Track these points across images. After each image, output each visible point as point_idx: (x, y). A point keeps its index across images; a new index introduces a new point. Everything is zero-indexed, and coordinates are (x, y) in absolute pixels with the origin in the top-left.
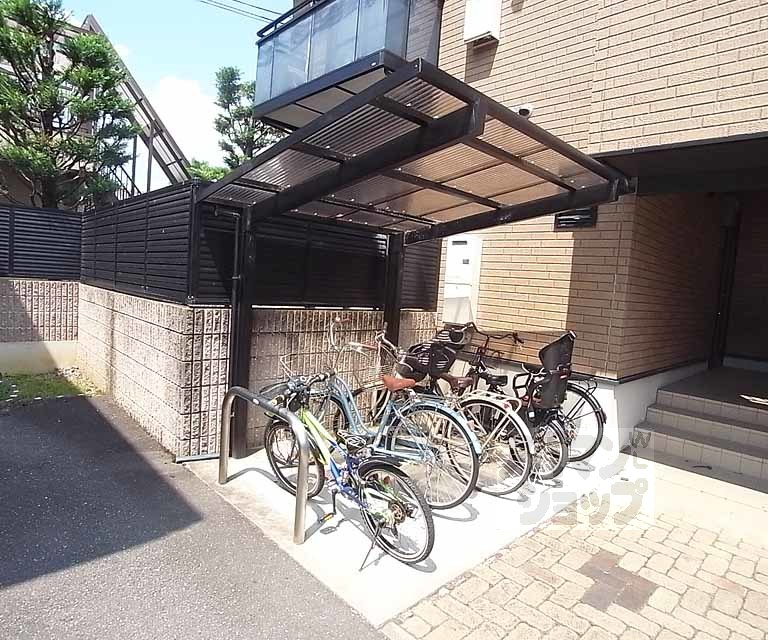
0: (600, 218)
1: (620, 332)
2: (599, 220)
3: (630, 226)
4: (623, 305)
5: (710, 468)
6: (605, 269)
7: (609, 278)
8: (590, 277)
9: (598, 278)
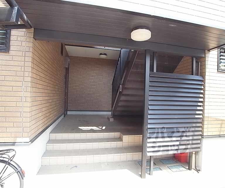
0: (12, 48)
1: (28, 115)
2: (11, 49)
3: (30, 54)
4: (29, 99)
5: (76, 167)
6: (17, 78)
7: (20, 84)
8: (7, 83)
9: (13, 84)
